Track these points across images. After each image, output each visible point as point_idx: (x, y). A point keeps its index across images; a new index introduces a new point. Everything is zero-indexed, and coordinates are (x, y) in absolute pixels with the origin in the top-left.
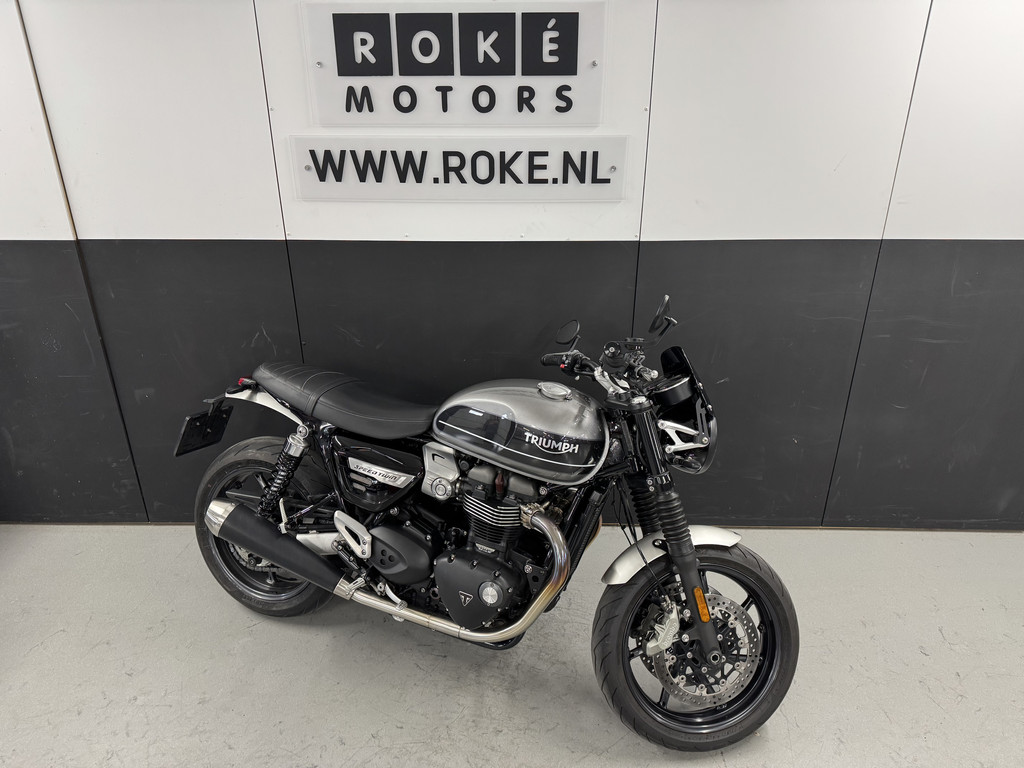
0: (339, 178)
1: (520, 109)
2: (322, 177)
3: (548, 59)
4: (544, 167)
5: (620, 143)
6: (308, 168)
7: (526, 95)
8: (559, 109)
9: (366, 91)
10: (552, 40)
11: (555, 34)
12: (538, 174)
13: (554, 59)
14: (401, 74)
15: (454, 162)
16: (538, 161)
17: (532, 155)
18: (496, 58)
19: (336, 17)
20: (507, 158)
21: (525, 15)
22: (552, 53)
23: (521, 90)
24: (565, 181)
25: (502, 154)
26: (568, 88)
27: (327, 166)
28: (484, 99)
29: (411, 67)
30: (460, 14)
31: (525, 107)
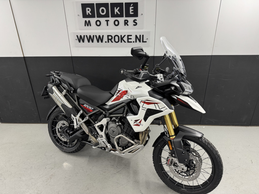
0: (83, 42)
1: (125, 25)
2: (80, 42)
3: (131, 13)
4: (131, 39)
5: (149, 33)
6: (76, 39)
7: (126, 22)
8: (134, 25)
9: (89, 21)
10: (132, 9)
11: (133, 7)
13: (133, 13)
14: (97, 17)
15: (110, 38)
17: (128, 36)
18: (119, 13)
19: (82, 5)
21: (125, 3)
22: (132, 12)
23: (125, 21)
24: (136, 42)
25: (121, 36)
26: (136, 20)
27: (81, 39)
28: (116, 23)
29: (99, 16)
30: (110, 3)
31: (126, 25)
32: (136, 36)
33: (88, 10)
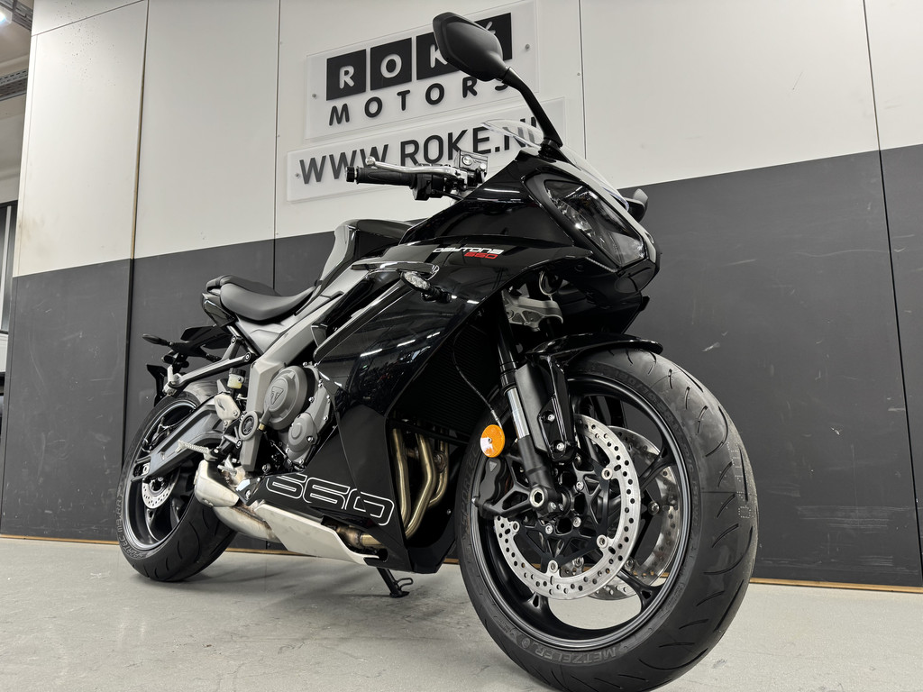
0: (319, 179)
1: (465, 95)
2: (307, 180)
4: (487, 139)
5: (559, 105)
6: (298, 175)
7: (469, 84)
8: (497, 89)
9: (345, 107)
12: (482, 147)
14: (372, 89)
15: (410, 149)
16: (481, 135)
17: (476, 131)
18: (445, 63)
19: (330, 61)
23: (465, 81)
24: (507, 148)
25: (450, 135)
27: (312, 171)
28: (435, 95)
29: (380, 83)
30: (417, 37)
31: (469, 94)
33: (347, 73)
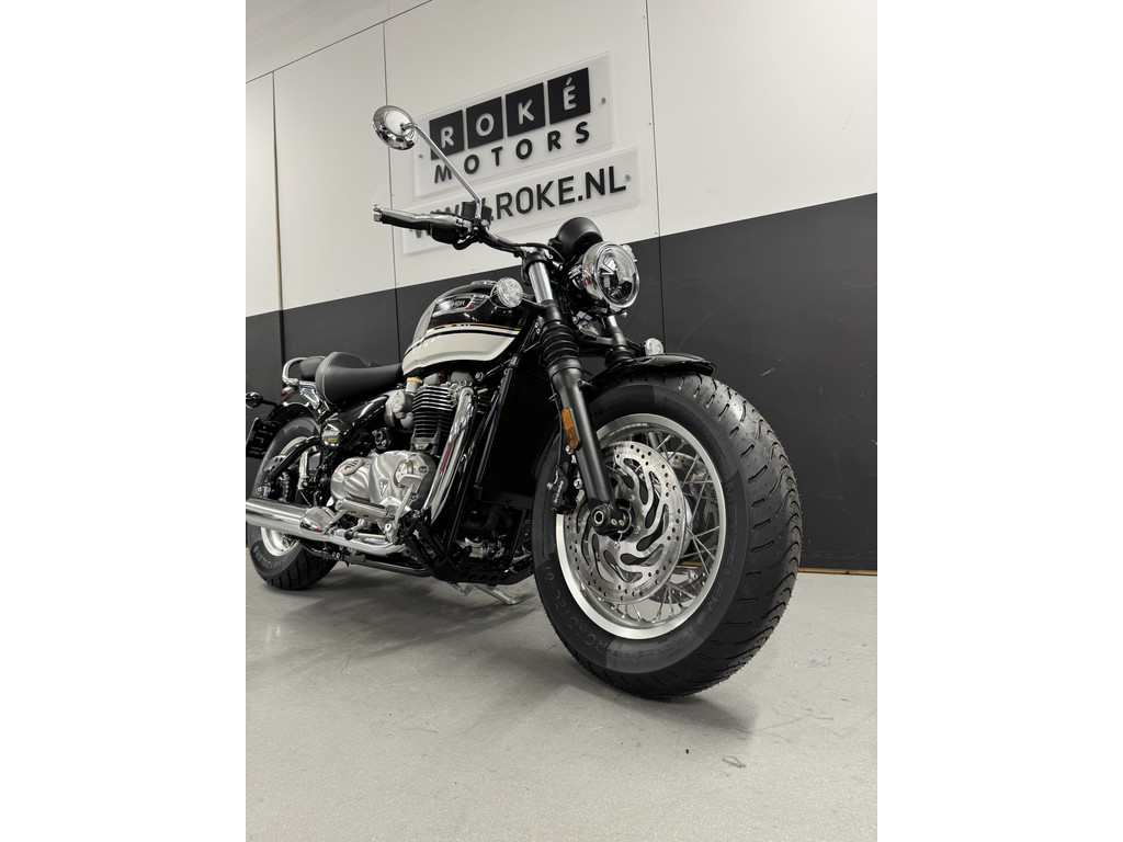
1: (550, 149)
3: (568, 106)
4: (571, 189)
5: (632, 156)
7: (554, 138)
8: (579, 141)
10: (570, 93)
11: (572, 88)
12: (567, 197)
13: (573, 106)
14: (469, 147)
15: (504, 201)
16: (566, 185)
17: (561, 182)
18: (531, 118)
19: (432, 123)
20: (542, 190)
21: (549, 82)
22: (570, 102)
23: (550, 135)
24: (589, 196)
25: (539, 186)
26: (584, 124)
28: (524, 150)
29: (477, 141)
30: (507, 96)
31: (554, 147)
32: (589, 177)
33: (447, 133)
